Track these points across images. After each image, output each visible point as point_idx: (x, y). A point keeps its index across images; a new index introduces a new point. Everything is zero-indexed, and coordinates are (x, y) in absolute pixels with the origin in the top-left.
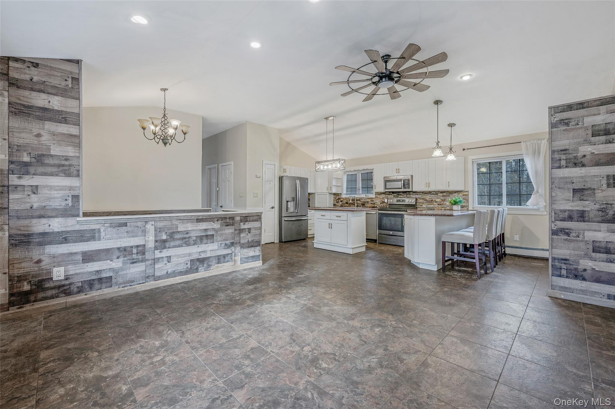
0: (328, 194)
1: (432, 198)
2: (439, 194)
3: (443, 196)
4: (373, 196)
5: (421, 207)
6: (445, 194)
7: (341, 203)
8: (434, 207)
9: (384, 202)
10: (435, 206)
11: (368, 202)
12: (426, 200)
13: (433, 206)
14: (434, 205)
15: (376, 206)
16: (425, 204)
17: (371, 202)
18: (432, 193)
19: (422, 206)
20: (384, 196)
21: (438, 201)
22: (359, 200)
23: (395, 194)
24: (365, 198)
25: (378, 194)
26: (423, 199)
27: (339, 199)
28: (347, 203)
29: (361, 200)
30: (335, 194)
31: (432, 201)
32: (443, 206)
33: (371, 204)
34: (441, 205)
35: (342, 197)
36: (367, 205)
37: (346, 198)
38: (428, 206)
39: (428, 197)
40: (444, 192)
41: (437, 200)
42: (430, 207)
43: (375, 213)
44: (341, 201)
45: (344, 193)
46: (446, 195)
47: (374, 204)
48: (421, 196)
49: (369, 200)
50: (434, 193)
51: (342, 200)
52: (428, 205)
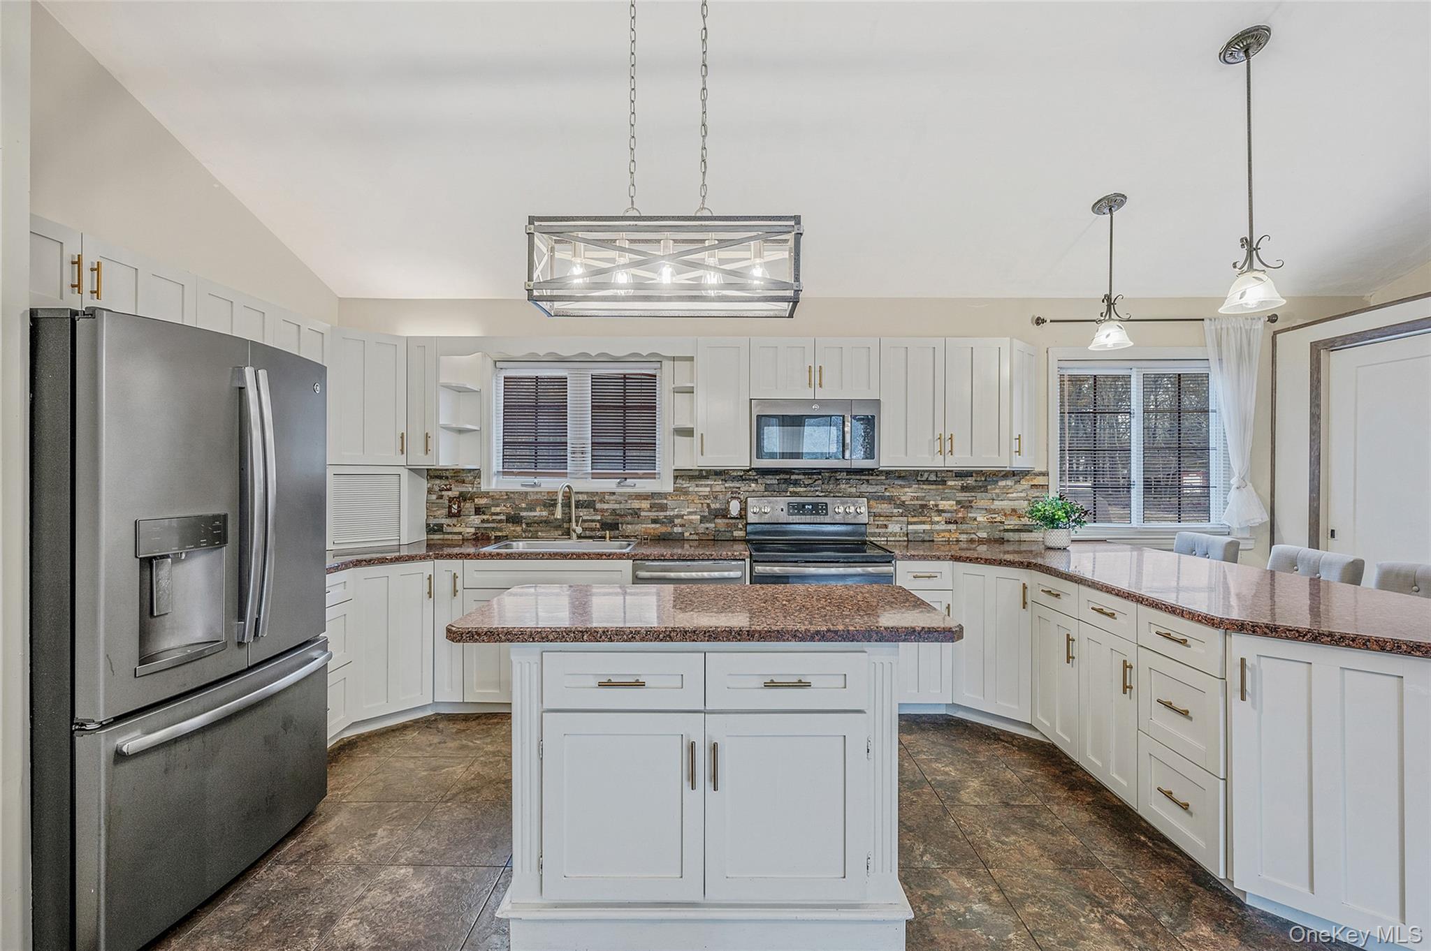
0: (405, 473)
1: (923, 498)
2: (949, 483)
3: (964, 489)
4: (665, 484)
5: (883, 530)
6: (970, 481)
7: (476, 520)
8: (931, 531)
9: (724, 514)
10: (937, 527)
11: (636, 513)
12: (903, 504)
13: (927, 527)
14: (932, 523)
15: (678, 530)
16: (897, 522)
17: (653, 514)
18: (926, 475)
19: (886, 526)
20: (718, 486)
21: (947, 508)
22: (589, 505)
23: (772, 480)
24: (621, 494)
25: (692, 478)
26: (890, 500)
27: (463, 497)
28: (514, 519)
29: (598, 506)
30: (434, 474)
31: (923, 506)
32: (964, 527)
33: (654, 521)
34: (956, 523)
35: (484, 488)
36: (629, 529)
37: (509, 496)
38: (910, 527)
39: (908, 494)
40: (969, 474)
41: (944, 505)
42: (916, 532)
43: (737, 574)
44: (478, 511)
45: (495, 469)
46: (974, 484)
47: (671, 520)
48: (881, 488)
49: (645, 504)
50: (933, 478)
51: (483, 501)
52: (912, 523)
